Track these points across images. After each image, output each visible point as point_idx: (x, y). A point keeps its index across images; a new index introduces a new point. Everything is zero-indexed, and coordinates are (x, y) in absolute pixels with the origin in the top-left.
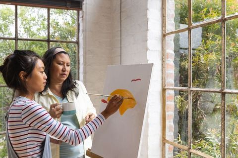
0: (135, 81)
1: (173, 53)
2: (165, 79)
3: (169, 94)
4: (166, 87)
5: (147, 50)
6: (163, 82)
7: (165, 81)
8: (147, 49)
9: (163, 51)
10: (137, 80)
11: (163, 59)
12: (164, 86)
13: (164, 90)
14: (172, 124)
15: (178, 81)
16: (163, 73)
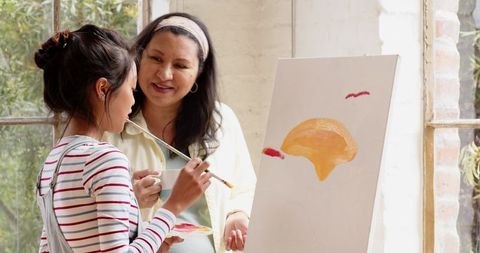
0: (355, 96)
1: (456, 19)
2: (431, 98)
3: (444, 141)
4: (435, 121)
5: (379, 13)
6: (425, 105)
7: (432, 104)
8: (379, 11)
9: (425, 14)
10: (361, 94)
11: (424, 37)
12: (427, 118)
13: (429, 130)
14: (454, 233)
15: (470, 105)
16: (425, 79)
